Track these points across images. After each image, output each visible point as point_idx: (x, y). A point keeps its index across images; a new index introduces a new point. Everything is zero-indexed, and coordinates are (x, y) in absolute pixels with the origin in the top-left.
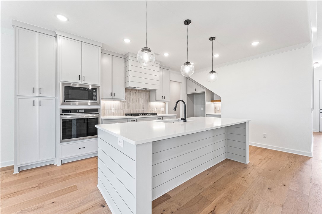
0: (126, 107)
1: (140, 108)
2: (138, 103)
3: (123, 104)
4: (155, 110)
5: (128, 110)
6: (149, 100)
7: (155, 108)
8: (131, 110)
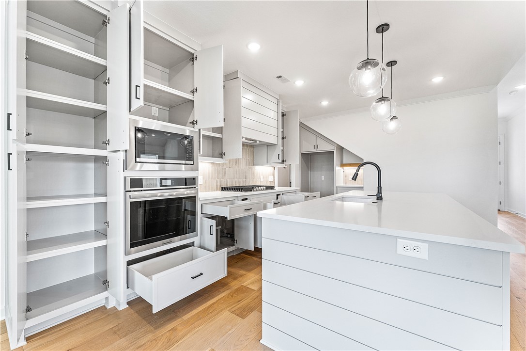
0: (221, 175)
1: (241, 177)
2: (238, 167)
3: (217, 168)
4: (262, 180)
5: (223, 180)
6: (254, 163)
7: (262, 177)
8: (228, 180)
